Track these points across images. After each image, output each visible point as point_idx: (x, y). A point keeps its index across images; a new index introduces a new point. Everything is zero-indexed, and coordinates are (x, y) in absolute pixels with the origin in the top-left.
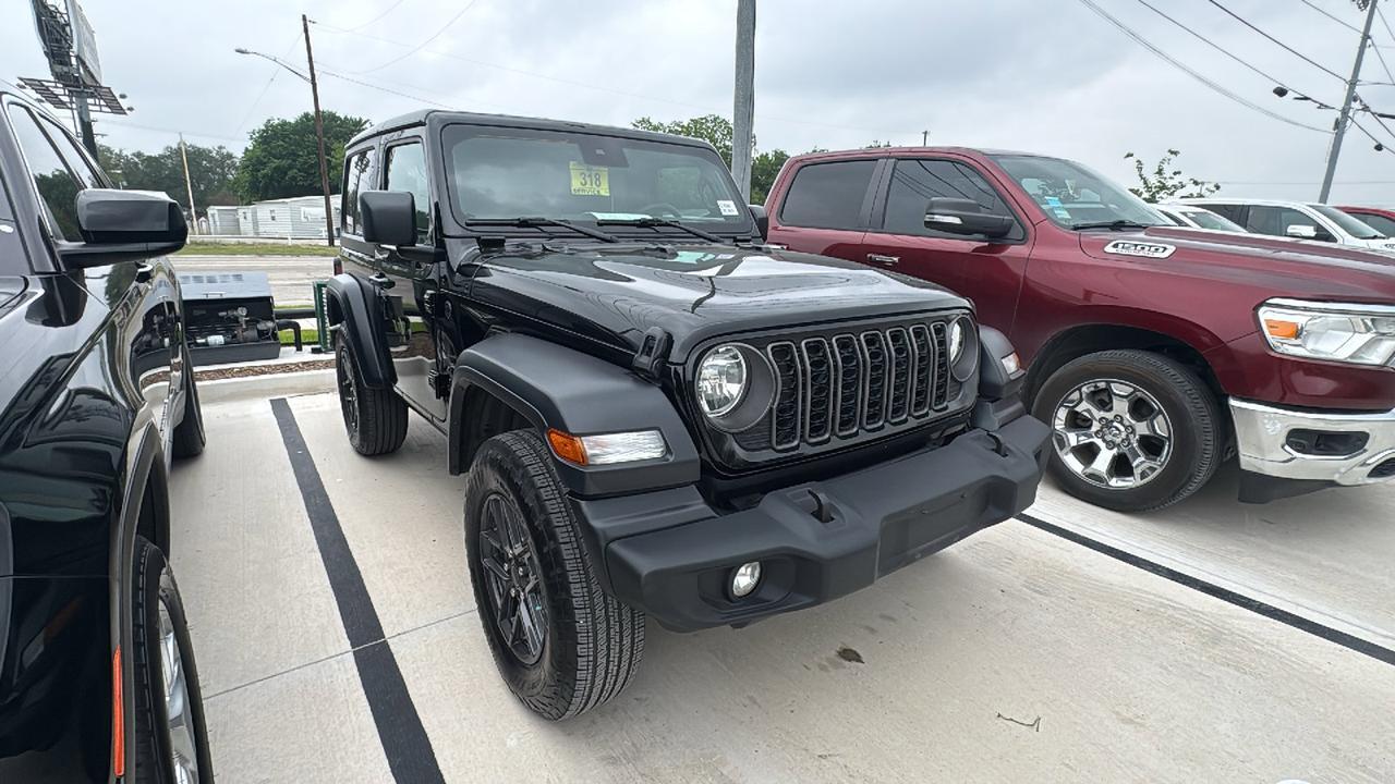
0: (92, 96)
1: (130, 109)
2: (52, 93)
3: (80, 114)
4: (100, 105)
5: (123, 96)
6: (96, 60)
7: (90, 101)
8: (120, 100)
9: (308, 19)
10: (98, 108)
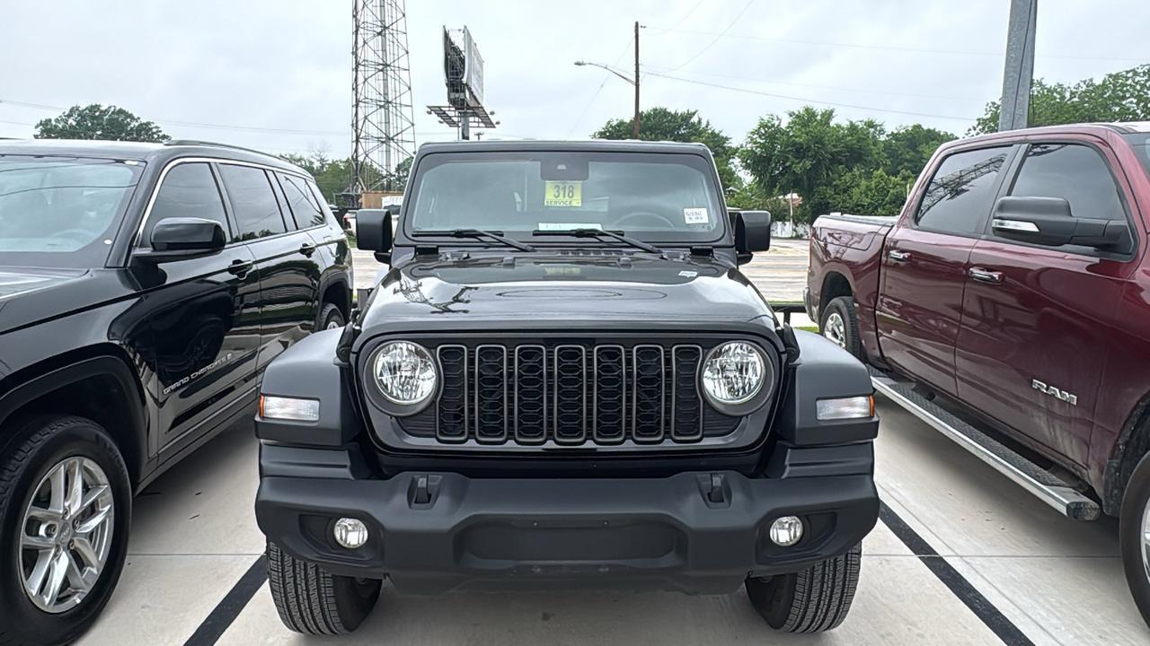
0: (475, 115)
1: (498, 123)
2: (448, 116)
3: (463, 130)
4: (478, 122)
5: (492, 113)
6: (481, 85)
7: (471, 119)
8: (490, 116)
9: (639, 25)
10: (476, 125)
